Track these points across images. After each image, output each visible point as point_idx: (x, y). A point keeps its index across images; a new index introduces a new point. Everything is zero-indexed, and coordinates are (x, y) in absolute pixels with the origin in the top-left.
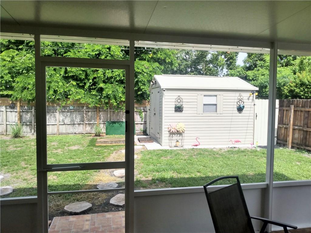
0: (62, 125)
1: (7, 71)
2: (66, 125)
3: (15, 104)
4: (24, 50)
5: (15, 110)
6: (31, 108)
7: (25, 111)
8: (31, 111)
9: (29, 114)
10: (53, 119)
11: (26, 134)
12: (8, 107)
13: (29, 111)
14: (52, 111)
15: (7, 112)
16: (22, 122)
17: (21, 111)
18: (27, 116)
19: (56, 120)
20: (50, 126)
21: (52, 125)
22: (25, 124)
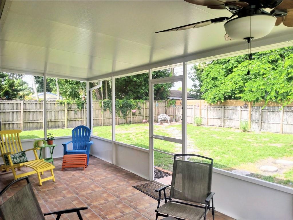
0: (286, 125)
1: (240, 79)
2: (290, 125)
3: (247, 104)
4: (256, 59)
5: (247, 110)
6: (259, 108)
7: (254, 110)
8: (259, 110)
9: (258, 113)
10: (277, 118)
11: (254, 129)
12: (242, 107)
13: (258, 110)
14: (277, 111)
15: (242, 111)
16: (252, 119)
17: (252, 110)
18: (256, 115)
19: (280, 119)
20: (275, 124)
21: (277, 124)
22: (254, 121)
